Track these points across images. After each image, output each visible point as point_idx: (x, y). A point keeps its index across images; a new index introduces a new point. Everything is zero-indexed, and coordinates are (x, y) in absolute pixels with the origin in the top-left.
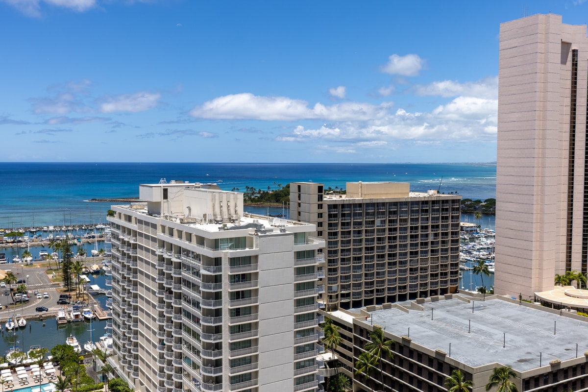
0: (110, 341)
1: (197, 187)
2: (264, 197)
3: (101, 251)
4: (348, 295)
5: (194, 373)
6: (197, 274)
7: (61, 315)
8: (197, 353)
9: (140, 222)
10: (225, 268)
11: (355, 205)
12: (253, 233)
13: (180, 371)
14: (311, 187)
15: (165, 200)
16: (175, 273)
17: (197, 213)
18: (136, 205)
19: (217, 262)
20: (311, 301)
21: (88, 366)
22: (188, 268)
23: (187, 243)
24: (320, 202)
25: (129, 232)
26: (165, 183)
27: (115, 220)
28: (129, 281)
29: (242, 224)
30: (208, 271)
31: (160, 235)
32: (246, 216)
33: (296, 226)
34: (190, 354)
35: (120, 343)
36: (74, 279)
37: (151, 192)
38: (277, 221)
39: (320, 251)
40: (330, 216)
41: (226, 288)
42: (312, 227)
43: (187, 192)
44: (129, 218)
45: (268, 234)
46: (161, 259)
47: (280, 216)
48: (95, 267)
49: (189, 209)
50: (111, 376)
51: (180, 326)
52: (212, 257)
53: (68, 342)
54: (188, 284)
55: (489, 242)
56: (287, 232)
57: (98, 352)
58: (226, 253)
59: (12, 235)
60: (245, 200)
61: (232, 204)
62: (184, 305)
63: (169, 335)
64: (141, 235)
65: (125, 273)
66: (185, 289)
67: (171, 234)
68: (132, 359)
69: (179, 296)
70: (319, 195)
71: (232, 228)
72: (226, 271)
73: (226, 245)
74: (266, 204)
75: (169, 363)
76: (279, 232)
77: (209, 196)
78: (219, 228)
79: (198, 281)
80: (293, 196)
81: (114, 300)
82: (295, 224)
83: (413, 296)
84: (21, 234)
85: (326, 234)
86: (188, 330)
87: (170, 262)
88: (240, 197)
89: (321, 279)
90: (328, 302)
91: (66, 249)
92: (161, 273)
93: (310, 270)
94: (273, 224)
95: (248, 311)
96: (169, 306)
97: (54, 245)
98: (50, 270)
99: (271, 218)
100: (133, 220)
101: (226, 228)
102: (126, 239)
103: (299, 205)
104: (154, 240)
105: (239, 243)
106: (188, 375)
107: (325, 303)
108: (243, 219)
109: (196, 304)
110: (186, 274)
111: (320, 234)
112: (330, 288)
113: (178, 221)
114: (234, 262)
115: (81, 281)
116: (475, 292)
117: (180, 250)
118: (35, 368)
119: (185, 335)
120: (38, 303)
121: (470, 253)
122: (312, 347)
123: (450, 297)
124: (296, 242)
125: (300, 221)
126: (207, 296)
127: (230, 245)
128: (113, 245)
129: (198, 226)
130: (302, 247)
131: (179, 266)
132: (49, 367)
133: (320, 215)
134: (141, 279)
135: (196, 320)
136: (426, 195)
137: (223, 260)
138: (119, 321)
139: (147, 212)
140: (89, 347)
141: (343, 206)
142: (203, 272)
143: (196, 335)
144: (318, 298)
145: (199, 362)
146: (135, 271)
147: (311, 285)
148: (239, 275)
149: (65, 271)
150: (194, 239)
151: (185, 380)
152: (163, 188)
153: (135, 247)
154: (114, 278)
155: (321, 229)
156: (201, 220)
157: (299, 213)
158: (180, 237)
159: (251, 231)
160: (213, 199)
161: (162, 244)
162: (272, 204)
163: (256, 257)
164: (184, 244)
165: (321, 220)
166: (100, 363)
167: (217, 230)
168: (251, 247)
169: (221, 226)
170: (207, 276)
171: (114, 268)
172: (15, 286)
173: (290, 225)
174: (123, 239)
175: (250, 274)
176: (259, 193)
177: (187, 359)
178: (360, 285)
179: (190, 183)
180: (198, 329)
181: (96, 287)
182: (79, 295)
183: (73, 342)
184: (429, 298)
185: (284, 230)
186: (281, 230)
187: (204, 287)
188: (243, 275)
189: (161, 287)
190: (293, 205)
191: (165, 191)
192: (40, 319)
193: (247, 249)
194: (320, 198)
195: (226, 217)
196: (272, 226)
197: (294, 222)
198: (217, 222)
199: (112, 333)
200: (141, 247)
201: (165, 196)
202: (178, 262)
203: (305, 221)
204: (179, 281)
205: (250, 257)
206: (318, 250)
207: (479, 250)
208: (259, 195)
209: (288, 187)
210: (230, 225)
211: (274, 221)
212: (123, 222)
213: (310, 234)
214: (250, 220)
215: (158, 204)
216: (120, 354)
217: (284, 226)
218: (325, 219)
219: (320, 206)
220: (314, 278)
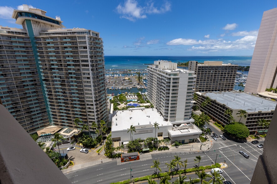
0: (147, 93)
1: (166, 62)
2: (182, 64)
3: (146, 75)
4: (201, 89)
5: (163, 101)
6: (165, 81)
7: (138, 87)
8: (164, 97)
9: (154, 69)
11: (206, 67)
13: (160, 100)
14: (195, 62)
17: (166, 67)
18: (153, 65)
19: (170, 79)
20: (191, 89)
21: (143, 97)
22: (163, 80)
25: (151, 71)
27: (149, 68)
31: (158, 72)
34: (163, 97)
35: (149, 93)
36: (141, 80)
37: (156, 63)
38: (185, 70)
39: (195, 78)
40: (199, 69)
41: (171, 85)
42: (193, 72)
43: (164, 63)
44: (152, 68)
45: (182, 73)
46: (158, 77)
47: (186, 69)
48: (144, 78)
50: (147, 100)
51: (161, 91)
53: (139, 92)
54: (163, 83)
55: (245, 78)
56: (187, 73)
57: (145, 95)
58: (172, 77)
59: (129, 71)
61: (174, 66)
62: (162, 87)
63: (159, 93)
64: (154, 72)
65: (150, 80)
67: (160, 72)
68: (151, 97)
69: (161, 85)
72: (172, 81)
73: (172, 75)
74: (182, 66)
75: (158, 99)
76: (185, 73)
77: (169, 64)
79: (165, 82)
80: (189, 64)
81: (148, 85)
83: (219, 90)
84: (131, 71)
85: (197, 74)
86: (163, 93)
87: (160, 78)
88: (176, 64)
91: (139, 74)
92: (158, 80)
93: (192, 82)
95: (176, 90)
96: (159, 87)
97: (137, 73)
98: (136, 78)
99: (183, 69)
102: (151, 73)
103: (191, 66)
104: (157, 73)
105: (175, 75)
106: (162, 102)
107: (195, 90)
108: (177, 69)
109: (165, 87)
110: (163, 81)
111: (195, 74)
112: (196, 87)
113: (162, 69)
114: (174, 79)
115: (142, 81)
116: (238, 91)
117: (162, 76)
118: (133, 96)
119: (162, 93)
120: (134, 84)
121: (238, 81)
122: (190, 99)
123: (230, 92)
124: (189, 75)
125: (190, 70)
126: (167, 86)
128: (148, 74)
129: (166, 71)
130: (190, 77)
131: (161, 79)
132: (136, 96)
133: (196, 69)
134: (153, 81)
135: (164, 91)
136: (227, 65)
138: (149, 89)
139: (155, 67)
140: (143, 94)
141: (202, 67)
142: (166, 81)
143: (164, 94)
144: (193, 89)
145: (164, 99)
146: (152, 79)
147: (192, 86)
148: (175, 82)
149: (139, 79)
150: (165, 73)
151: (161, 102)
153: (153, 74)
154: (148, 81)
155: (196, 72)
156: (167, 69)
157: (191, 68)
158: (162, 73)
159: (178, 72)
160: (170, 65)
161: (158, 74)
162: (184, 66)
163: (179, 78)
164: (163, 74)
165: (196, 70)
166: (145, 97)
167: (170, 72)
168: (178, 76)
171: (148, 79)
172: (130, 81)
173: (188, 71)
175: (177, 82)
177: (162, 98)
178: (204, 86)
180: (165, 93)
181: (144, 82)
182: (141, 83)
183: (140, 92)
184: (223, 91)
187: (167, 84)
189: (157, 83)
190: (189, 66)
191: (159, 62)
192: (134, 87)
194: (197, 65)
195: (173, 69)
196: (183, 71)
198: (171, 70)
199: (147, 91)
200: (154, 75)
201: (159, 64)
203: (192, 70)
204: (161, 82)
205: (177, 78)
207: (241, 80)
209: (188, 62)
210: (173, 71)
212: (150, 69)
213: (193, 73)
214: (178, 70)
215: (158, 65)
216: (149, 96)
218: (197, 70)
219: (196, 67)
220: (193, 84)
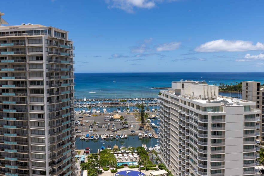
0: (159, 148)
1: (197, 83)
2: (229, 88)
3: (156, 109)
5: (194, 166)
6: (196, 122)
7: (140, 134)
8: (196, 157)
9: (172, 98)
10: (209, 120)
12: (223, 105)
13: (188, 164)
14: (254, 84)
15: (183, 89)
16: (186, 121)
17: (196, 94)
18: (170, 91)
19: (206, 117)
20: (252, 139)
21: (150, 157)
22: (192, 119)
23: (192, 108)
24: (258, 91)
25: (167, 102)
26: (183, 81)
27: (162, 96)
28: (167, 123)
29: (218, 100)
30: (201, 121)
31: (180, 104)
32: (220, 97)
33: (245, 102)
34: (193, 157)
35: (163, 149)
36: (145, 121)
37: (176, 85)
38: (235, 100)
39: (258, 115)
41: (210, 130)
42: (254, 103)
43: (193, 85)
44: (167, 96)
45: (230, 105)
46: (181, 114)
47: (236, 97)
48: (153, 116)
49: (193, 93)
50: (159, 162)
51: (188, 144)
52: (203, 115)
53: (143, 146)
54: (192, 126)
56: (240, 105)
57: (154, 151)
58: (210, 113)
59: (123, 101)
60: (219, 89)
61: (213, 91)
62: (190, 135)
63: (184, 148)
64: (172, 103)
65: (165, 119)
66: (191, 128)
67: (185, 104)
68: (167, 156)
69: (188, 131)
70: (257, 88)
71: (213, 102)
72: (210, 122)
73: (210, 110)
74: (230, 91)
75: (183, 160)
76: (236, 105)
77: (203, 87)
78: (207, 102)
79: (197, 125)
80: (244, 88)
81: (161, 130)
82: (244, 101)
84: (126, 101)
85: (261, 107)
86: (192, 147)
87: (184, 116)
88: (217, 88)
89: (258, 129)
90: (261, 140)
91: (142, 108)
92: (180, 120)
93: (252, 124)
94: (233, 101)
95: (220, 141)
96: (184, 135)
97: (138, 106)
98: (136, 116)
99: (232, 98)
100: (169, 97)
101: (210, 102)
102: (166, 105)
103: (247, 92)
104: (178, 106)
105: (216, 109)
106: (192, 167)
107: (260, 141)
108: (218, 98)
109: (196, 135)
110: (191, 122)
111: (258, 107)
112: (263, 134)
113: (188, 98)
114: (213, 118)
115: (148, 121)
117: (189, 111)
118: (130, 154)
119: (190, 149)
120: (131, 129)
122: (252, 162)
124: (245, 110)
125: (247, 100)
126: (201, 132)
127: (212, 110)
128: (161, 107)
129: (197, 101)
130: (248, 113)
131: (188, 118)
132: (136, 155)
133: (258, 98)
134: (172, 122)
135: (196, 143)
137: (208, 116)
138: (163, 139)
139: (175, 93)
140: (150, 149)
142: (199, 121)
143: (195, 149)
144: (256, 138)
145: (197, 161)
146: (170, 119)
147: (252, 132)
148: (216, 124)
149: (142, 117)
150: (195, 106)
151: (190, 168)
152: (182, 83)
153: (169, 108)
154: (161, 121)
155: (258, 104)
156: (199, 98)
157: (247, 96)
158: (189, 105)
159: (222, 104)
160: (204, 89)
161: (181, 108)
162: (233, 91)
163: (224, 116)
164: (191, 108)
165: (258, 100)
166: (155, 156)
167: (206, 103)
168: (222, 111)
169: (208, 101)
170: (201, 123)
171: (161, 117)
172: (124, 122)
173: (242, 102)
174: (165, 105)
175: (221, 124)
176: (226, 86)
177: (191, 159)
179: (193, 81)
180: (197, 147)
181: (153, 124)
182: (147, 127)
183: (144, 146)
185: (239, 104)
186: (237, 104)
187: (200, 128)
188: (218, 124)
189: (180, 126)
190: (244, 92)
191: (183, 85)
192: (132, 135)
193: (220, 112)
194: (258, 89)
195: (210, 97)
196: (232, 102)
197: (244, 100)
198: (206, 99)
199: (160, 144)
200: (172, 109)
201: (183, 87)
202: (188, 116)
203: (250, 100)
204: (188, 124)
205: (221, 116)
206: (257, 115)
208: (226, 87)
209: (241, 83)
210: (212, 101)
211: (233, 99)
212: (165, 98)
213: (252, 106)
214: (222, 99)
215: (180, 90)
216: (163, 153)
217: (239, 102)
218: (261, 100)
219: (258, 93)
220: (255, 128)
